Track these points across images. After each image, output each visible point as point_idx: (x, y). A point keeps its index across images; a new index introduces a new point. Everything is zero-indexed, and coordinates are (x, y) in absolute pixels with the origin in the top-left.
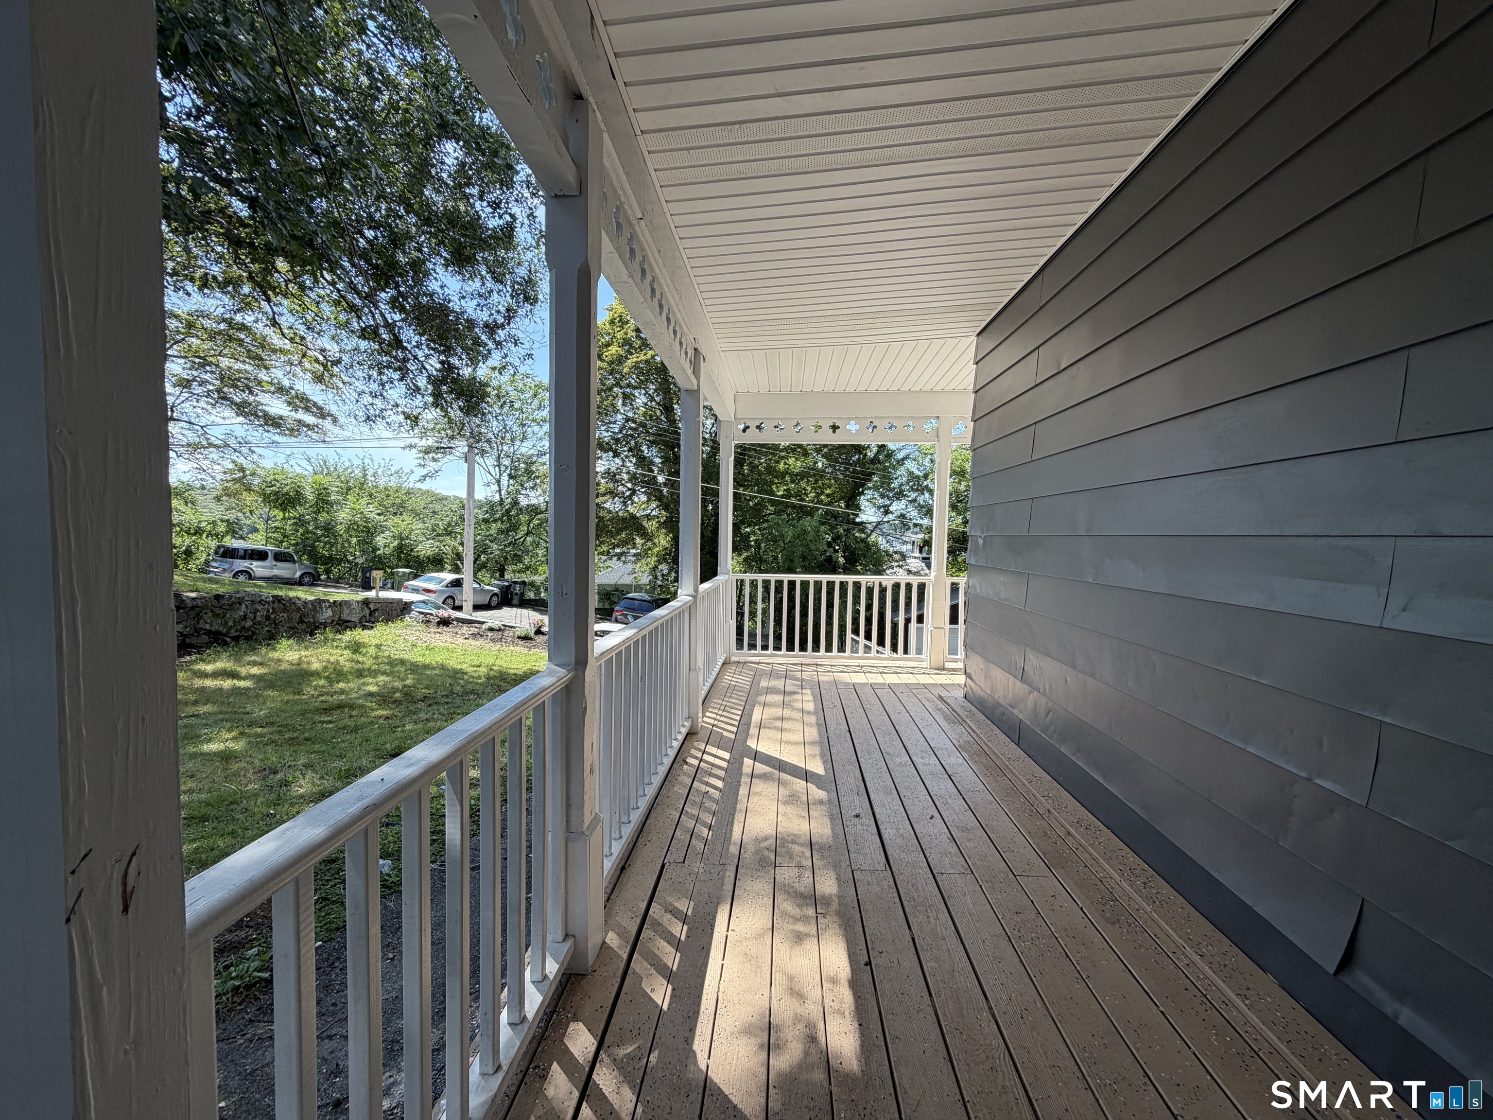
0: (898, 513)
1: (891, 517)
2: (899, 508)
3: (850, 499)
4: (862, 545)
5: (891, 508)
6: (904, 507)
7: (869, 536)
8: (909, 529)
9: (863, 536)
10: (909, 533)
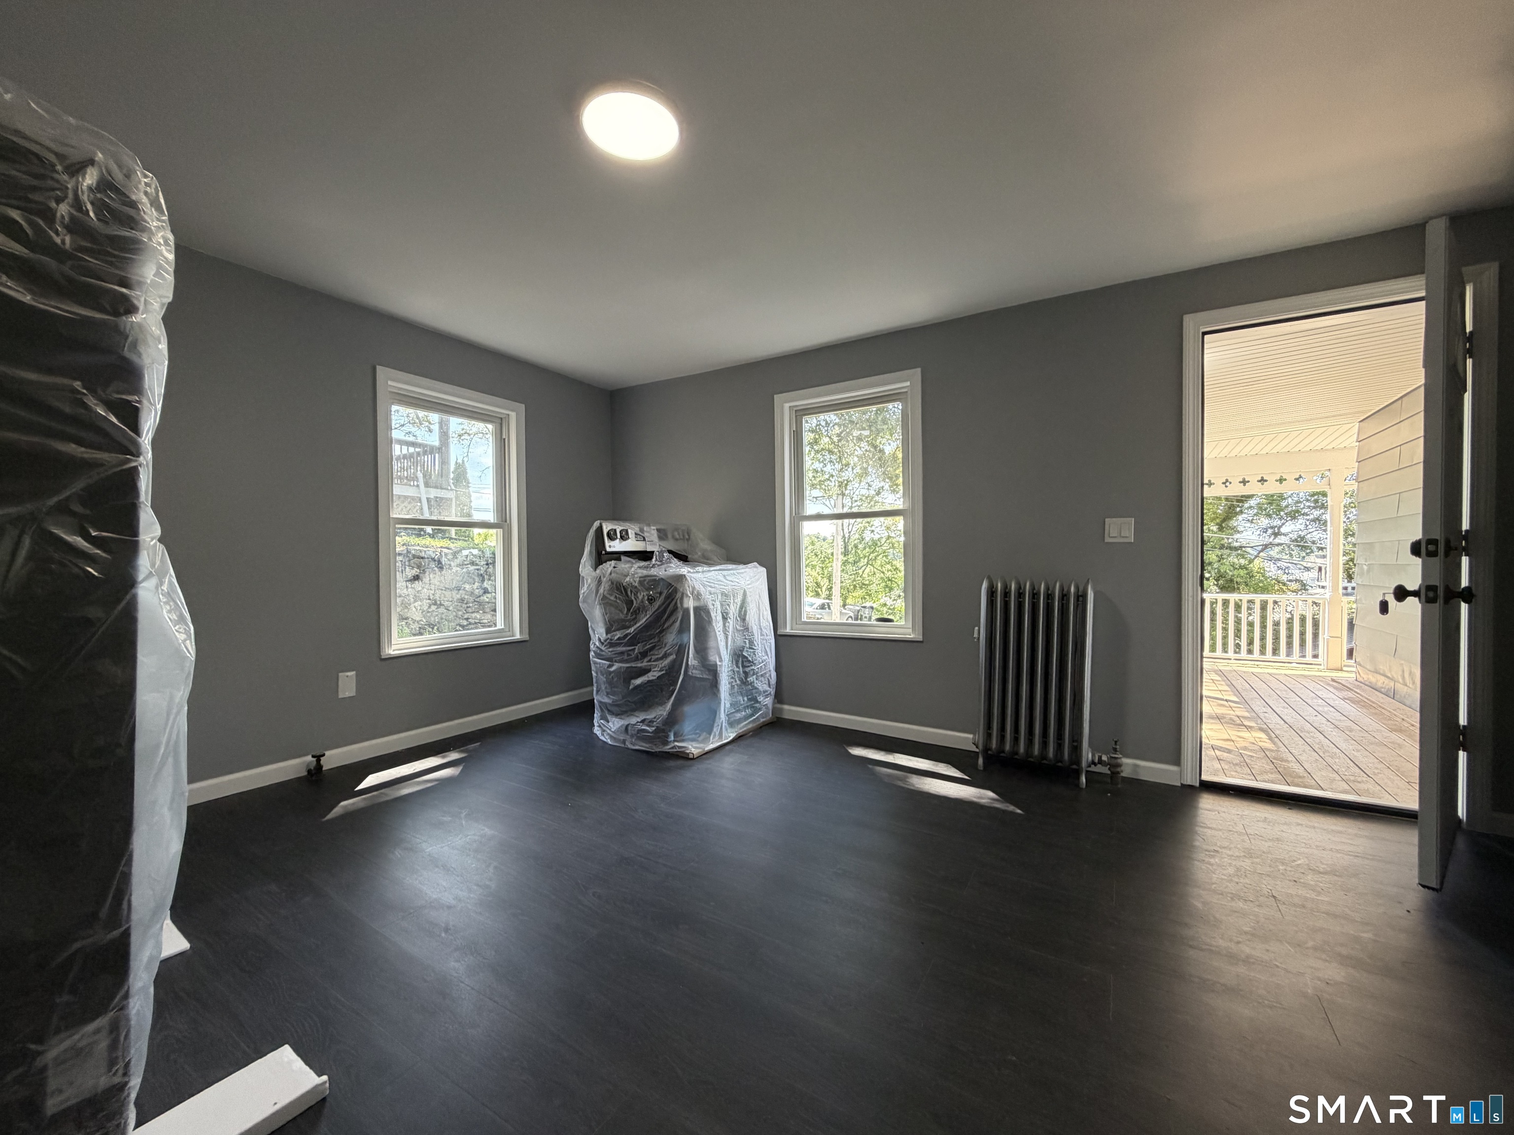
0: (1294, 536)
1: (1281, 539)
2: (1296, 529)
3: (1224, 520)
4: (1242, 572)
5: (1283, 530)
6: (1302, 527)
7: (1251, 561)
8: (1312, 552)
9: (1242, 561)
10: (1312, 558)
